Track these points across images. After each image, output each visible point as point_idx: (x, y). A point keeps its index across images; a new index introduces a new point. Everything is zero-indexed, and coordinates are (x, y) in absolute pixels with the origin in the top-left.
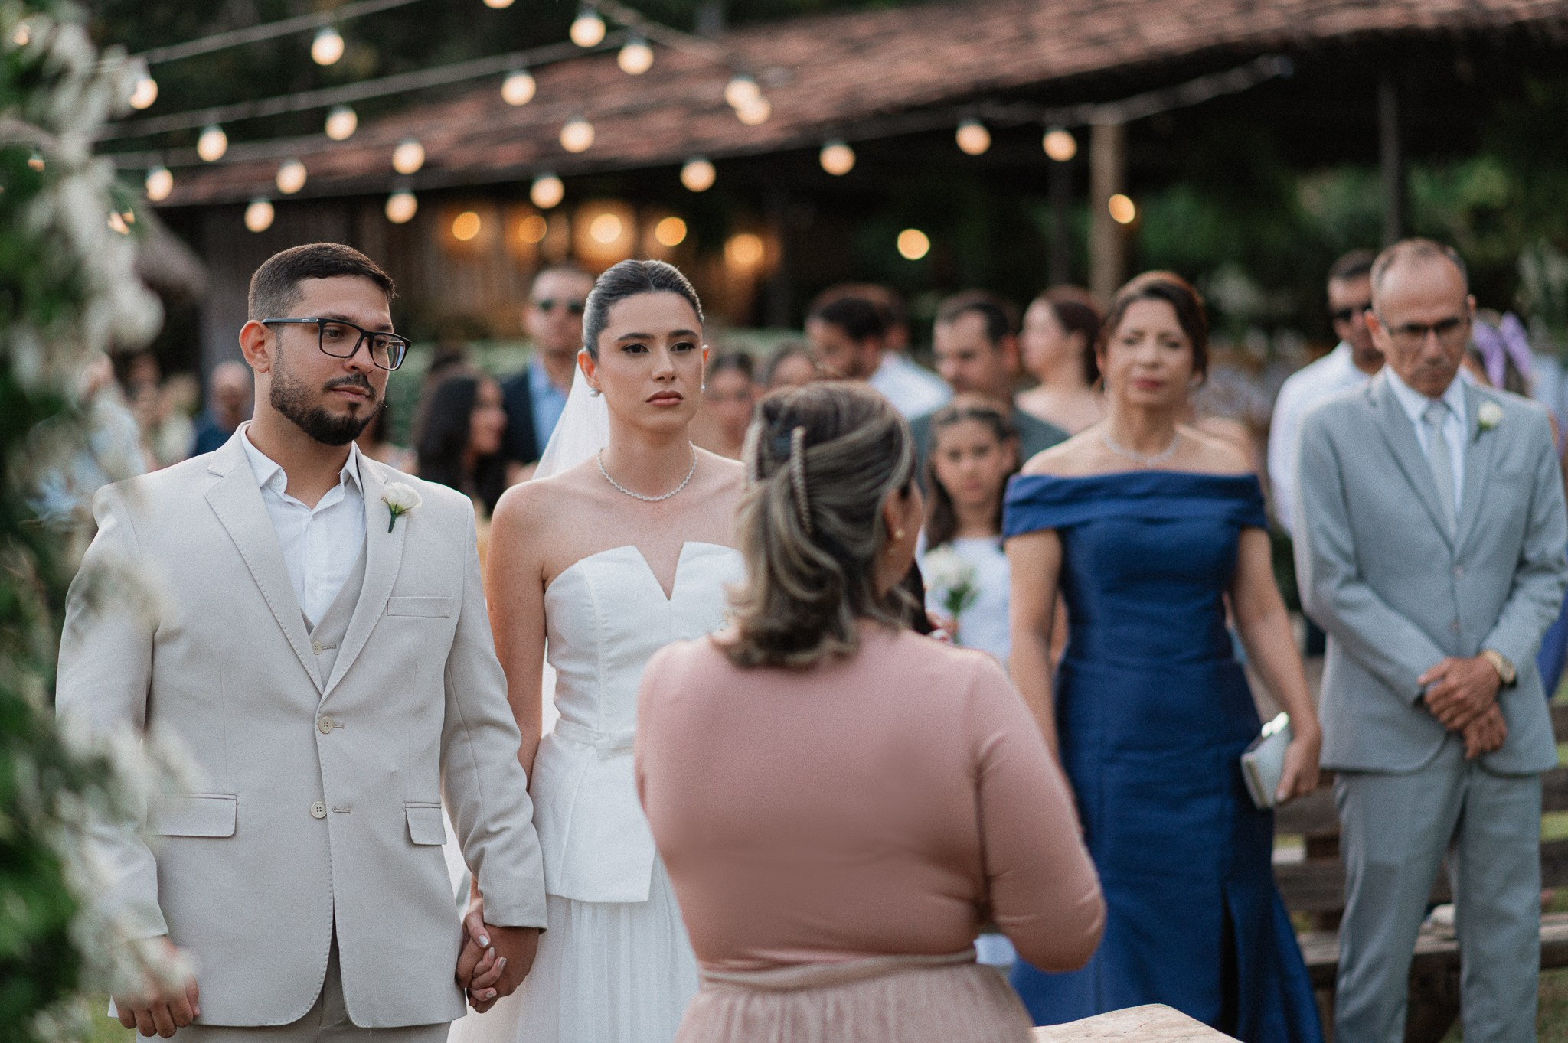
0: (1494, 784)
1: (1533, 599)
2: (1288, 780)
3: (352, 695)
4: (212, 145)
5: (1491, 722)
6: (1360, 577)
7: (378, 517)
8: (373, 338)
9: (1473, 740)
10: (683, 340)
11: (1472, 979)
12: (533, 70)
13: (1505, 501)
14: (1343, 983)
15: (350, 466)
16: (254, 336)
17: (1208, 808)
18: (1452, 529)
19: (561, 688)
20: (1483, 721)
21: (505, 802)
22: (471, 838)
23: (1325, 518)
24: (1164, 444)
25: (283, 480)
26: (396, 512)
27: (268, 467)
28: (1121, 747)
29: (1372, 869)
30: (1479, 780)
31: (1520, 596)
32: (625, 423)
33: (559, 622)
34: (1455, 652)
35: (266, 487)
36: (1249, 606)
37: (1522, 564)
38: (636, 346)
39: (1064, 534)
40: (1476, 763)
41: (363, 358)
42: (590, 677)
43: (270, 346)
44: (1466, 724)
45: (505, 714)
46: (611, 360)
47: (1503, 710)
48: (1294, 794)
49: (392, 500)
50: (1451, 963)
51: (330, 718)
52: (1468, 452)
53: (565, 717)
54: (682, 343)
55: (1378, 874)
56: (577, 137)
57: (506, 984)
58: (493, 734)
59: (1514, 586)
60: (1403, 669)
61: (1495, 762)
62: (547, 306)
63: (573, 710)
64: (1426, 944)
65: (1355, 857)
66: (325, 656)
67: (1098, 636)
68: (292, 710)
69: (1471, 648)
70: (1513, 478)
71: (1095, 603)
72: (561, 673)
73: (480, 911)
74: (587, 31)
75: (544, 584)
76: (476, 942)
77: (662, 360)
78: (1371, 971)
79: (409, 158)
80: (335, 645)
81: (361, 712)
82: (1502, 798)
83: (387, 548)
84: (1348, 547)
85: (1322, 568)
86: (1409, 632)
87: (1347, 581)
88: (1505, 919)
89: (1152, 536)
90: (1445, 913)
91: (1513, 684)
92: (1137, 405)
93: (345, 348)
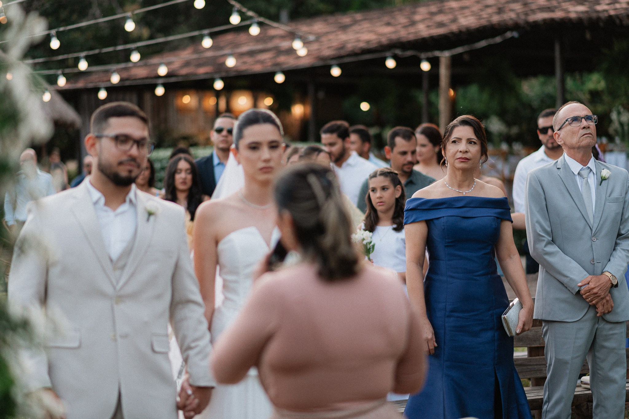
0: (608, 326)
1: (624, 250)
2: (521, 325)
3: (129, 289)
4: (83, 65)
5: (607, 301)
6: (553, 242)
7: (142, 216)
8: (139, 143)
9: (600, 309)
10: (274, 144)
11: (597, 406)
12: (212, 35)
13: (613, 209)
14: (545, 407)
15: (131, 195)
16: (91, 142)
17: (488, 335)
18: (591, 220)
19: (225, 287)
20: (604, 301)
21: (198, 334)
22: (185, 349)
23: (539, 217)
24: (469, 186)
25: (103, 200)
26: (150, 214)
27: (97, 195)
28: (452, 311)
29: (558, 361)
30: (602, 325)
31: (618, 248)
32: (250, 178)
33: (224, 259)
34: (592, 273)
35: (96, 203)
36: (504, 252)
37: (619, 235)
38: (254, 147)
39: (429, 223)
40: (601, 318)
41: (134, 151)
42: (236, 282)
43: (97, 146)
44: (597, 303)
45: (198, 298)
46: (245, 152)
47: (612, 296)
48: (523, 330)
49: (149, 208)
50: (589, 399)
51: (120, 298)
52: (597, 189)
53: (226, 298)
54: (273, 146)
55: (560, 363)
56: (231, 62)
57: (198, 410)
58: (192, 307)
59: (616, 244)
60: (571, 279)
61: (609, 317)
62: (219, 131)
63: (230, 295)
64: (579, 391)
65: (551, 356)
66: (118, 273)
67: (443, 265)
68: (103, 295)
69: (599, 271)
70: (616, 200)
71: (442, 251)
72: (225, 281)
73: (188, 380)
74: (235, 19)
75: (217, 243)
76: (186, 393)
77: (265, 153)
78: (557, 403)
79: (163, 71)
80: (123, 268)
81: (134, 296)
82: (611, 332)
83: (146, 229)
84: (549, 229)
85: (538, 238)
86: (574, 264)
87: (548, 243)
88: (613, 381)
89: (466, 224)
90: (586, 379)
91: (617, 286)
92: (459, 169)
93: (126, 147)
